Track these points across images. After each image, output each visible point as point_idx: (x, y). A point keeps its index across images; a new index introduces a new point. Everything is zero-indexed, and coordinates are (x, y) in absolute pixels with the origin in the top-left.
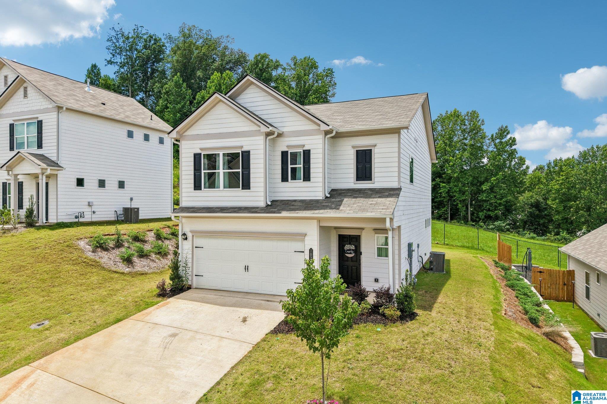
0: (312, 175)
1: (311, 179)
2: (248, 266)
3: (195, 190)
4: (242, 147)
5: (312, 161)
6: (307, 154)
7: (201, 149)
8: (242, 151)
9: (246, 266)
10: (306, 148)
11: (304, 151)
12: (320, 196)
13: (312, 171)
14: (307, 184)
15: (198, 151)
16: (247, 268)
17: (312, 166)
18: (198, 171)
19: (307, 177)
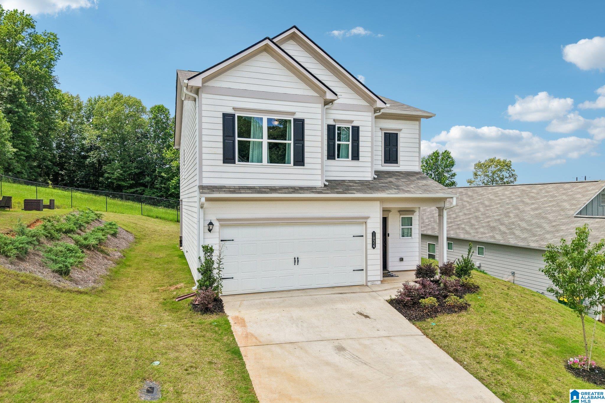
0: (361, 154)
1: (360, 158)
2: (298, 258)
3: (224, 162)
4: (294, 113)
5: (361, 139)
6: (356, 130)
7: (234, 109)
8: (294, 119)
9: (295, 258)
10: (355, 124)
11: (353, 127)
12: (369, 176)
13: (361, 149)
14: (355, 163)
15: (230, 111)
16: (296, 261)
17: (361, 144)
18: (231, 138)
19: (356, 156)
